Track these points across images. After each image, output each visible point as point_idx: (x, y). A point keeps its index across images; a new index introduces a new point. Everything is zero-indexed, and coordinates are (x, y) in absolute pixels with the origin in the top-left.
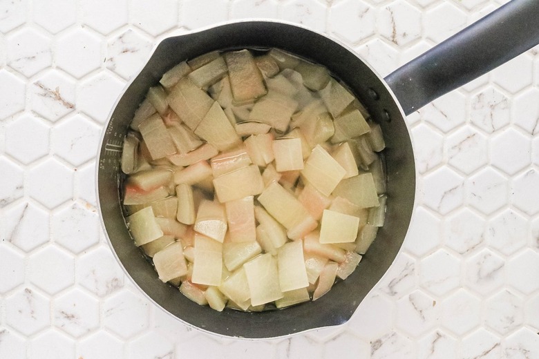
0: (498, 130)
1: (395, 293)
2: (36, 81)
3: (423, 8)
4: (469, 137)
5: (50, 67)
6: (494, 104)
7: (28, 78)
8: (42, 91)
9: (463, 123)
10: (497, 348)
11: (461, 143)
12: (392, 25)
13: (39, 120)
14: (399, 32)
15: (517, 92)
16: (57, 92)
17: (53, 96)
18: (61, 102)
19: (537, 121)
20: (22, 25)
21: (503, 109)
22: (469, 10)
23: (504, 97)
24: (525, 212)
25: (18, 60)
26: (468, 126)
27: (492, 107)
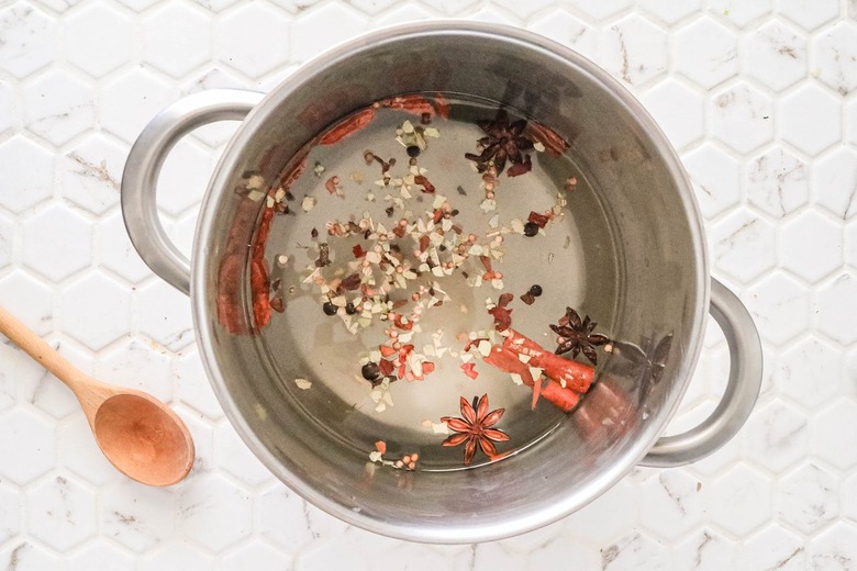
2: (69, 152)
3: (670, 26)
4: (746, 226)
5: (91, 129)
6: (783, 172)
7: (58, 147)
8: (80, 167)
9: (736, 204)
10: (799, 555)
11: (734, 234)
12: (622, 53)
13: (75, 212)
16: (104, 167)
17: (97, 174)
18: (109, 183)
20: (47, 66)
21: (799, 180)
22: (741, 29)
23: (798, 161)
24: (837, 341)
25: (41, 120)
26: (744, 208)
27: (781, 177)
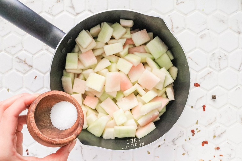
0: (222, 70)
1: (175, 144)
14: (175, 26)
15: (231, 52)
19: (241, 65)
